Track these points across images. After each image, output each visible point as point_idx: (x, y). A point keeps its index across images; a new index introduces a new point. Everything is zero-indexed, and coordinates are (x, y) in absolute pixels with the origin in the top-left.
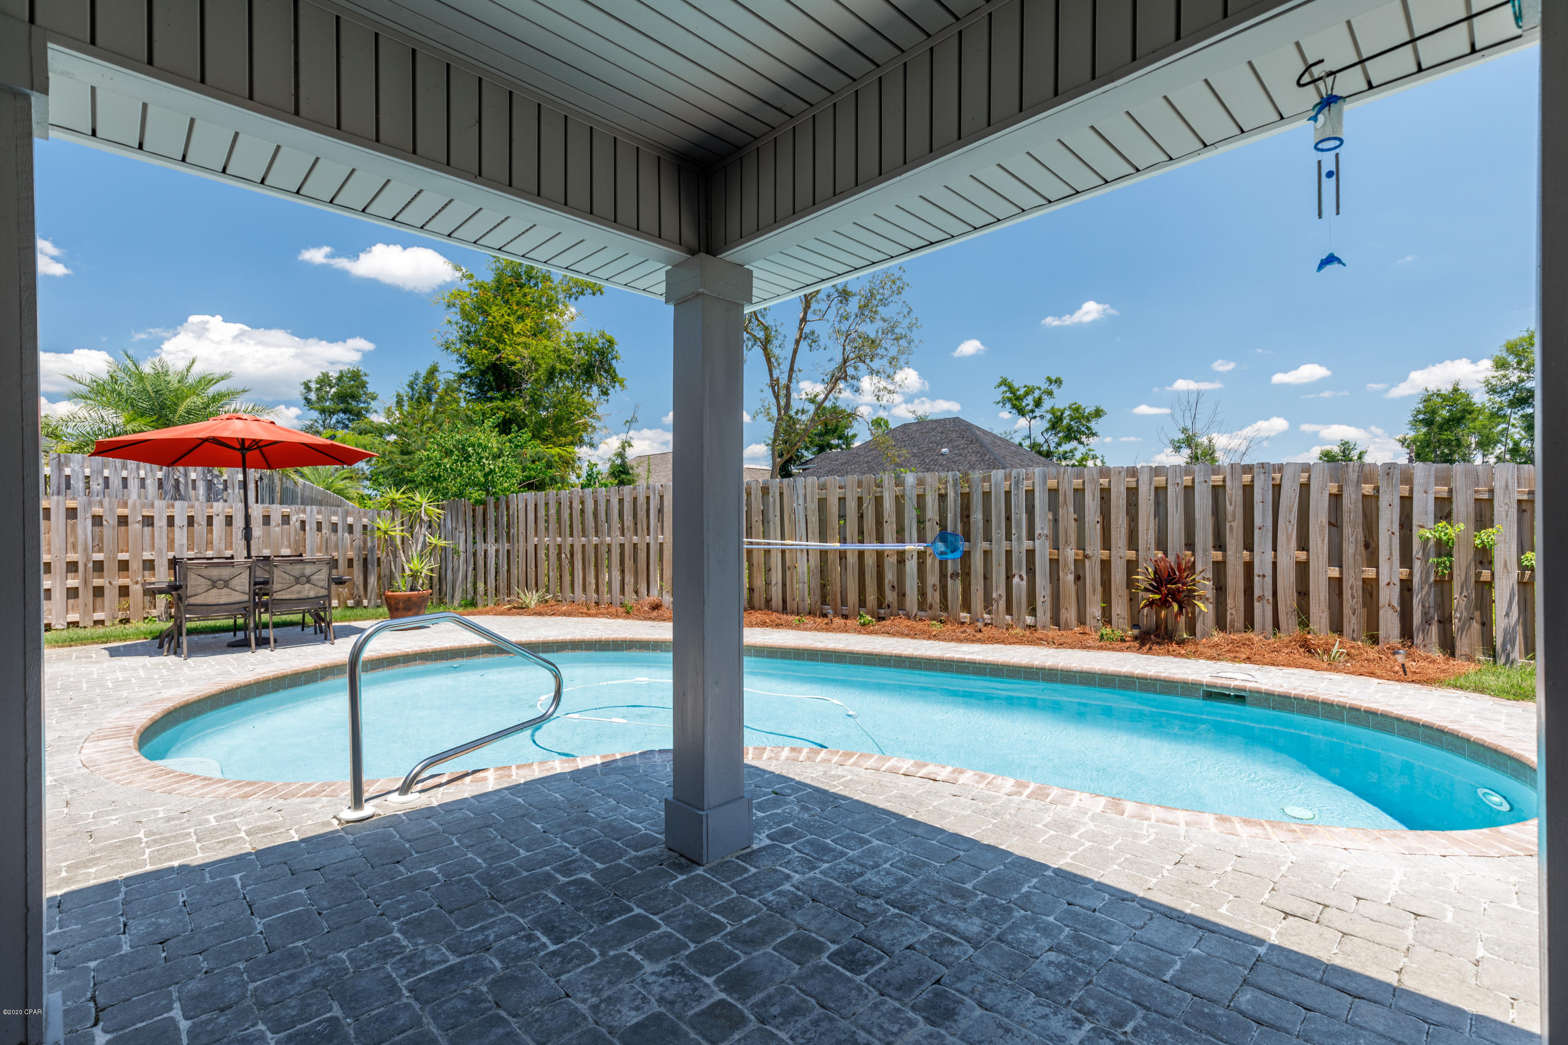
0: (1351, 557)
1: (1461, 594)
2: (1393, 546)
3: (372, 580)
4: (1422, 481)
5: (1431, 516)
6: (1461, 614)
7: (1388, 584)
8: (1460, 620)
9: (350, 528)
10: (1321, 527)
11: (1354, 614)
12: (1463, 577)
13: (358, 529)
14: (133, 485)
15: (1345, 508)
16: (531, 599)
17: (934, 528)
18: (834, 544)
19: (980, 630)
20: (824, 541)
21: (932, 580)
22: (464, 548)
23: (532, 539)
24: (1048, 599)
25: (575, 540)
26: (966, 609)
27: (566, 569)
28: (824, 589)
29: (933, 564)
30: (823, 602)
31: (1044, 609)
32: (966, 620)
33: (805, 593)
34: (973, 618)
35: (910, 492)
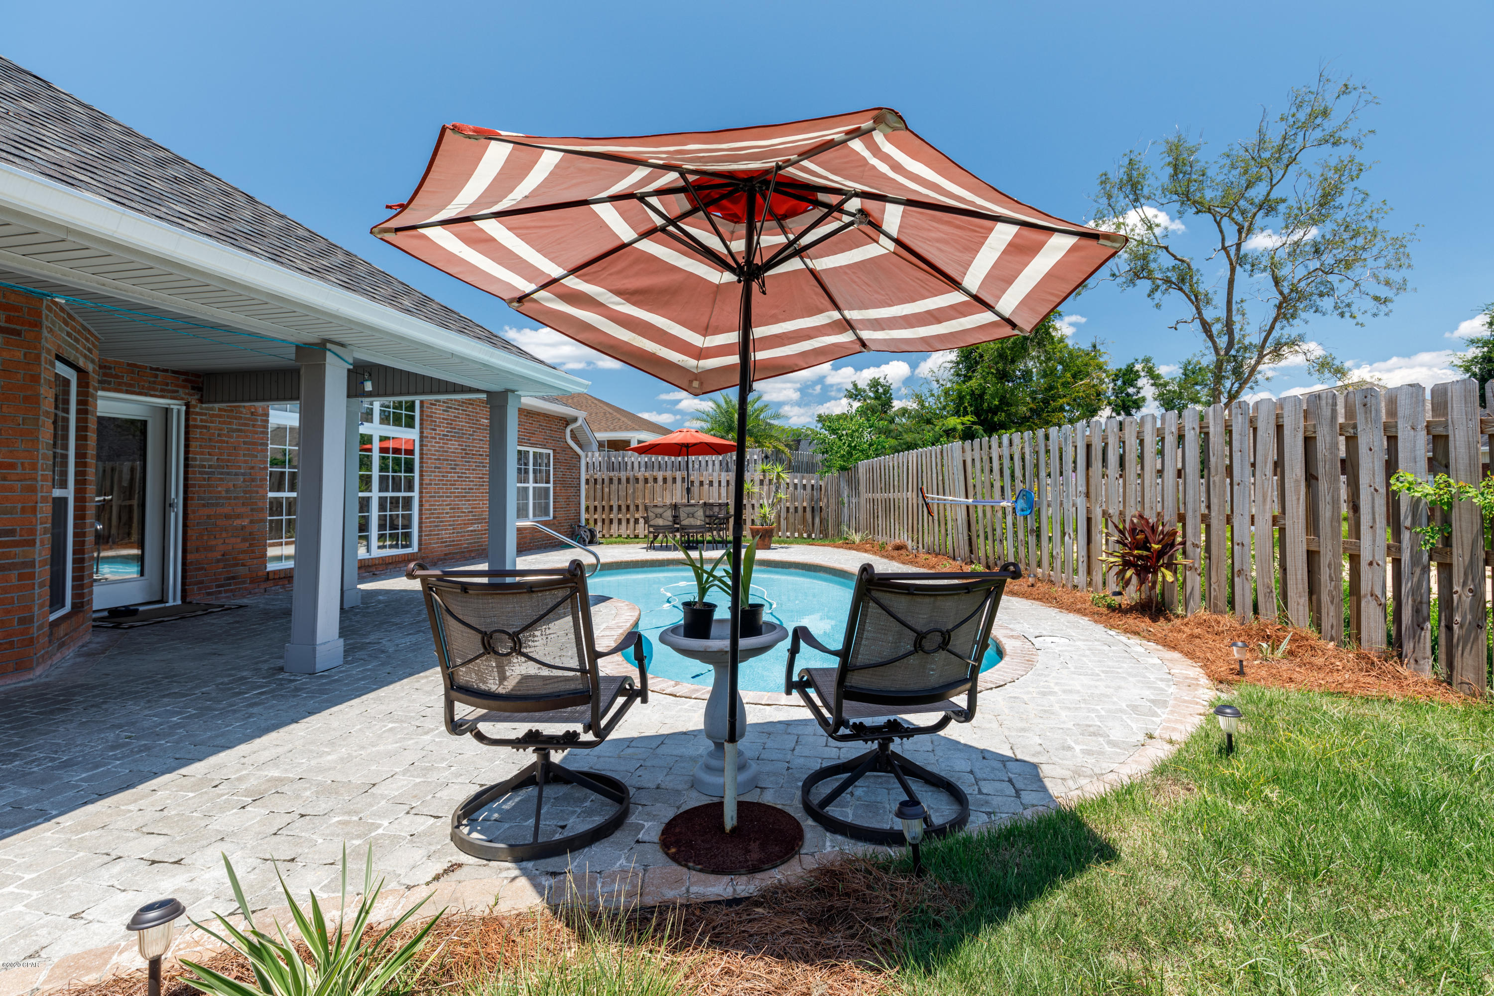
0: (1328, 523)
1: (1464, 584)
2: (1377, 509)
3: (817, 520)
4: (1407, 412)
5: (1423, 464)
6: (1464, 617)
7: (1371, 564)
8: (1461, 627)
9: (804, 487)
10: (1297, 481)
11: (1332, 602)
12: (1467, 558)
13: (809, 488)
14: (710, 463)
15: (1320, 456)
16: (857, 538)
17: (1019, 486)
18: (970, 500)
19: (1033, 585)
20: (967, 497)
21: (1021, 535)
22: (846, 500)
23: (865, 495)
24: (1085, 559)
25: (878, 496)
26: (1039, 565)
27: (875, 517)
28: (970, 539)
29: (1020, 519)
30: (971, 552)
31: (1082, 569)
32: (1040, 575)
33: (961, 543)
34: (1043, 574)
35: (1006, 453)
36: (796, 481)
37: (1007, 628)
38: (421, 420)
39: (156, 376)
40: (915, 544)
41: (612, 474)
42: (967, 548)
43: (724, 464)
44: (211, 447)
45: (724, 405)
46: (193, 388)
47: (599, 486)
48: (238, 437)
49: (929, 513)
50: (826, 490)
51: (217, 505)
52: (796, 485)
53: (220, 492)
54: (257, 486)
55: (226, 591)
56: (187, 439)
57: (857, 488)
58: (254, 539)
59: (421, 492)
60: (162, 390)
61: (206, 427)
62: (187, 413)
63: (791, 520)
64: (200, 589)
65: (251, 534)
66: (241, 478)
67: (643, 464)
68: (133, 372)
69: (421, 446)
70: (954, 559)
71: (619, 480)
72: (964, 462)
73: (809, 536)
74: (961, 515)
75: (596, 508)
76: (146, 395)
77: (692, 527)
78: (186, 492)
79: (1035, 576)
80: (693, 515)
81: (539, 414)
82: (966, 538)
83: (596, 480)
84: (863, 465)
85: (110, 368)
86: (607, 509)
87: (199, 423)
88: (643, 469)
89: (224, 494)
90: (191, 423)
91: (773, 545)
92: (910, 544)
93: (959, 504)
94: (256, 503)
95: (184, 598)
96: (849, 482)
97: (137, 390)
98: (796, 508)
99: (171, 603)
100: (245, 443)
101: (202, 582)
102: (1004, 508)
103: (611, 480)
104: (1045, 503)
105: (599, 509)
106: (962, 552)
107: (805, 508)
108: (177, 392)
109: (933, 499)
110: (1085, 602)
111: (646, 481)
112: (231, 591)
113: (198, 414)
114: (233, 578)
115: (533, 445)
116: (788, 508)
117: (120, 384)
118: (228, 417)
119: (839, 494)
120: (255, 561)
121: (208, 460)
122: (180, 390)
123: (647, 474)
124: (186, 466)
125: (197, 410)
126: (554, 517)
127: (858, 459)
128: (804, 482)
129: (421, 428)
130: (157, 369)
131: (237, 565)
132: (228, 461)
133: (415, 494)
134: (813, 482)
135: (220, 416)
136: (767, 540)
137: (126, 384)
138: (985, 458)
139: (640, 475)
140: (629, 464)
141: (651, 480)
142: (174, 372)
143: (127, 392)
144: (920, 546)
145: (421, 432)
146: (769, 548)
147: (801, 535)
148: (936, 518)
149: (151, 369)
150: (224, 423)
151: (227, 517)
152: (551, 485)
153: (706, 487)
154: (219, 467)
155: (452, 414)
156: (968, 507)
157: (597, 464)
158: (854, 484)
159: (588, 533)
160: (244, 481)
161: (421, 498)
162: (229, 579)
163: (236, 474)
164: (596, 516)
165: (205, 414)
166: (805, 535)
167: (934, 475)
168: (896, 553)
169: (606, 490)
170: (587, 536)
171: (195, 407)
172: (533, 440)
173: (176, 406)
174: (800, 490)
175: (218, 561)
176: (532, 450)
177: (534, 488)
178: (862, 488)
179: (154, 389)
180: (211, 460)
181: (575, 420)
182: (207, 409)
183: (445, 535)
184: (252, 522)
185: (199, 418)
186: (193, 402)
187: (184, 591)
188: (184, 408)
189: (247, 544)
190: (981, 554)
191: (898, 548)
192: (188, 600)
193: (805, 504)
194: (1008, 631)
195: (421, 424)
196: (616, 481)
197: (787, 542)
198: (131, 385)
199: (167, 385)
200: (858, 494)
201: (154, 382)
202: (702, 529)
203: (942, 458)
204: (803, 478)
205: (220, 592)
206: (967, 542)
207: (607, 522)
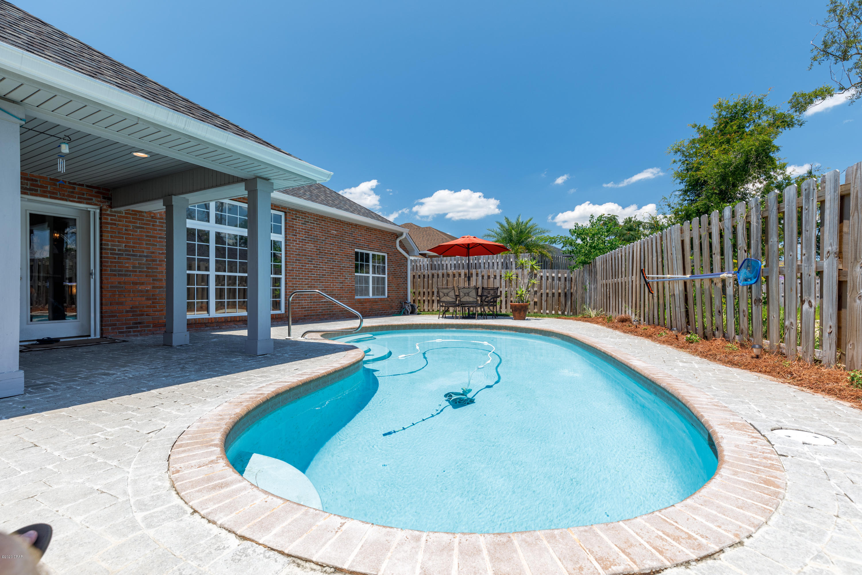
14: (495, 264)
16: (593, 314)
17: (742, 255)
18: (688, 276)
19: (757, 357)
20: (684, 274)
21: (743, 306)
22: (588, 287)
23: (601, 281)
24: (834, 330)
25: (610, 281)
26: (766, 336)
27: (608, 298)
28: (687, 312)
29: (743, 290)
30: (688, 323)
31: (830, 342)
32: (766, 347)
33: (678, 316)
34: (771, 346)
35: (728, 223)
36: (553, 275)
37: (725, 409)
38: (286, 229)
39: (74, 188)
40: (637, 318)
41: (434, 272)
42: (684, 320)
43: (505, 265)
44: (120, 237)
45: (506, 225)
46: (104, 198)
47: (426, 280)
48: (141, 232)
49: (650, 291)
50: (576, 281)
51: (126, 275)
52: (553, 277)
53: (127, 267)
54: (157, 265)
55: (134, 332)
56: (101, 232)
57: (595, 277)
58: (156, 299)
59: (286, 275)
60: (79, 198)
61: (115, 224)
62: (101, 214)
63: (550, 302)
64: (113, 329)
65: (153, 295)
66: (145, 259)
67: (453, 265)
68: (55, 185)
69: (286, 245)
70: (671, 329)
71: (438, 275)
72: (683, 242)
73: (563, 313)
74: (679, 289)
75: (424, 293)
76: (66, 200)
77: (468, 303)
78: (101, 266)
79: (761, 347)
80: (468, 294)
81: (376, 230)
82: (683, 310)
83: (424, 275)
84: (599, 259)
85: (37, 181)
86: (431, 293)
87: (109, 221)
88: (453, 268)
89: (131, 269)
90: (103, 221)
91: (527, 318)
92: (633, 317)
93: (678, 280)
94: (156, 276)
95: (102, 334)
96: (590, 272)
97: (58, 196)
98: (553, 294)
99: (92, 337)
100: (147, 236)
101: (115, 325)
102: (723, 281)
103: (433, 275)
104: (775, 270)
105: (426, 294)
106: (679, 324)
107: (559, 294)
108: (92, 199)
109: (653, 278)
110: (837, 380)
111: (454, 276)
112: (139, 331)
113: (108, 215)
114: (140, 323)
115: (371, 249)
116: (547, 294)
117: (45, 192)
118: (133, 218)
119: (583, 283)
120: (157, 313)
121: (118, 246)
122: (94, 199)
123: (455, 271)
124: (101, 249)
125: (108, 212)
126: (388, 296)
127: (597, 255)
128: (560, 275)
129: (286, 234)
130: (75, 184)
131: (143, 315)
132: (134, 247)
133: (283, 276)
134: (566, 275)
135: (127, 218)
136: (522, 313)
137: (50, 192)
138: (704, 234)
139: (450, 272)
140: (445, 265)
141: (457, 275)
142: (87, 186)
143: (51, 198)
144: (642, 319)
145: (286, 237)
146: (524, 319)
147: (556, 313)
148: (655, 295)
149: (69, 183)
150: (130, 222)
151: (135, 283)
152: (386, 276)
153: (492, 279)
154: (126, 251)
155: (308, 226)
156: (685, 283)
157: (426, 266)
158: (593, 273)
159: (410, 307)
160: (147, 260)
161: (286, 279)
162: (136, 323)
163: (140, 256)
164: (424, 298)
165: (115, 216)
166: (560, 313)
167: (655, 259)
168: (619, 325)
169: (430, 282)
170: (409, 309)
171: (106, 210)
172: (371, 246)
173: (94, 210)
174: (556, 281)
175: (127, 312)
176: (371, 253)
177: (373, 277)
178: (599, 277)
179: (72, 197)
180: (120, 246)
181: (402, 234)
182: (115, 212)
183: (304, 303)
184: (153, 287)
185: (109, 218)
186: (105, 207)
187: (101, 330)
188: (98, 211)
189: (151, 302)
190: (698, 325)
191: (623, 320)
192: (104, 336)
193: (560, 291)
194: (727, 415)
195: (286, 231)
196: (436, 276)
197: (538, 315)
198: (53, 193)
199: (83, 194)
200: (596, 281)
201: (73, 192)
202: (475, 304)
203: (661, 240)
204: (558, 273)
205: (130, 332)
206: (684, 314)
207: (431, 302)
